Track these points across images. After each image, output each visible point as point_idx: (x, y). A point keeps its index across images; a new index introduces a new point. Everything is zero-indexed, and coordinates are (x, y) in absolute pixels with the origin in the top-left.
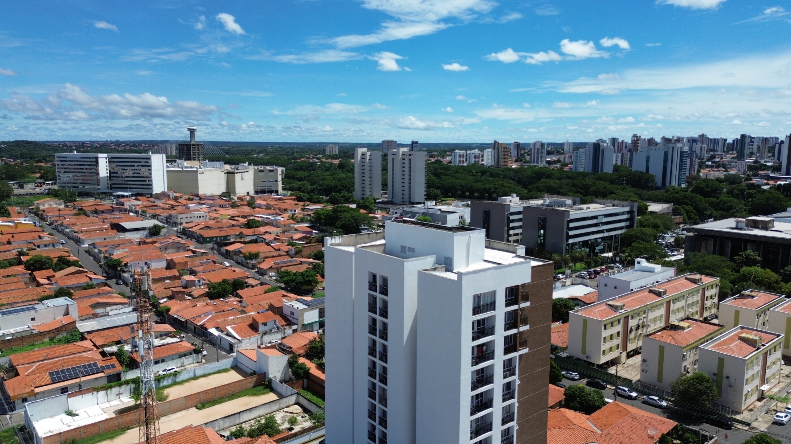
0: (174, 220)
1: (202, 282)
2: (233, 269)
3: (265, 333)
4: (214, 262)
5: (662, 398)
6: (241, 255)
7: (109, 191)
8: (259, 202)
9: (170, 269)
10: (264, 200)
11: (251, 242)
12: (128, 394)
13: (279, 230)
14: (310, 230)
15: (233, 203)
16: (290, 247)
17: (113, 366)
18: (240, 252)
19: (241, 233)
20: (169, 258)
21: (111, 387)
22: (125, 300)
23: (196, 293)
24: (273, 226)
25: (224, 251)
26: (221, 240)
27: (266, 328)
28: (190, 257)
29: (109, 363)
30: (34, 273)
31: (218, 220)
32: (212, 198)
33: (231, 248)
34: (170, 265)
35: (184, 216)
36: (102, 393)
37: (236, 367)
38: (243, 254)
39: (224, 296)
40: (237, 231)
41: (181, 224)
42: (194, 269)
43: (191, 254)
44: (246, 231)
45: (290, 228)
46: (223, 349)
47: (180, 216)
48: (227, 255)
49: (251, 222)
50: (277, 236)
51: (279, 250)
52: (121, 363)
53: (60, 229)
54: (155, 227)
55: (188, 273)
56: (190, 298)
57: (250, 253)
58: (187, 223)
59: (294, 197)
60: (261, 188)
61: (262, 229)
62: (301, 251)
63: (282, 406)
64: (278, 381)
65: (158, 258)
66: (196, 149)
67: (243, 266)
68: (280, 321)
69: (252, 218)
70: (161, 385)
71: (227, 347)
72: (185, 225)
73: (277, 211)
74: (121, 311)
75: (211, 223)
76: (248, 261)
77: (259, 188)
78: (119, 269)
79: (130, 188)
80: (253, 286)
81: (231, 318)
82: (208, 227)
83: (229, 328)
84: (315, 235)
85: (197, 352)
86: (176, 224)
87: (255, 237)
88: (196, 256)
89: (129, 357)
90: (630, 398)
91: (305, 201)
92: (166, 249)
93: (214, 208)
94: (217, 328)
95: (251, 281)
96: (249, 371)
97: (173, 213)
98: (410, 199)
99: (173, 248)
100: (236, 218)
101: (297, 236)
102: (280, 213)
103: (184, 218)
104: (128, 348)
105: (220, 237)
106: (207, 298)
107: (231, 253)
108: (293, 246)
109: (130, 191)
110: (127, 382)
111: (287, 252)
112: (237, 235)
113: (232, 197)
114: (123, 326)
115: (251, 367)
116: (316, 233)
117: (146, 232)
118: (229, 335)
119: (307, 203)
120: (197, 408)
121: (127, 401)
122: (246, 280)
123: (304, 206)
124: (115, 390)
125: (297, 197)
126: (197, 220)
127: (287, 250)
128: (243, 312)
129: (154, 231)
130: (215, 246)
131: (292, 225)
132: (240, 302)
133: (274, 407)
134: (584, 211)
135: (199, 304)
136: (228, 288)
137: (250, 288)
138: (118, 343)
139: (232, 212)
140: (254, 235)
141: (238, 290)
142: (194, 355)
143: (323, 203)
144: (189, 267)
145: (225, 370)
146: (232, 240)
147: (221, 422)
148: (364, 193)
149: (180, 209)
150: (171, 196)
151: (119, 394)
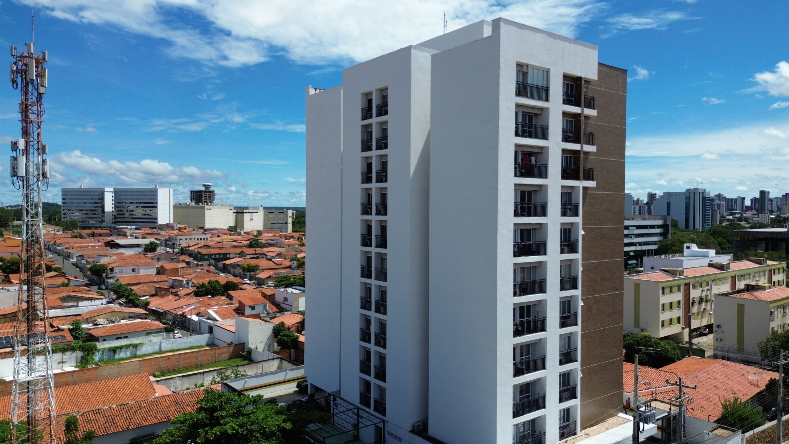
0: (173, 241)
1: (191, 284)
4: (209, 272)
6: (239, 268)
7: (114, 225)
9: (159, 274)
11: (252, 258)
13: (282, 250)
16: (293, 261)
18: (238, 265)
19: (242, 252)
20: (161, 266)
22: (102, 297)
23: (182, 293)
24: (277, 247)
25: (221, 265)
27: (254, 312)
29: (59, 334)
30: (10, 275)
31: (220, 242)
32: (217, 230)
33: (228, 262)
34: (161, 271)
37: (212, 345)
38: (242, 267)
39: (212, 295)
40: (239, 250)
41: (180, 244)
43: (185, 266)
44: (248, 251)
47: (179, 237)
49: (253, 243)
50: (280, 253)
51: (280, 264)
52: (75, 338)
54: (151, 243)
56: (174, 296)
57: (249, 267)
61: (265, 249)
64: (260, 350)
65: (149, 267)
68: (271, 308)
71: (207, 332)
72: (183, 245)
75: (212, 244)
76: (246, 273)
78: (104, 275)
80: (245, 290)
82: (207, 247)
83: (211, 311)
85: (169, 330)
86: (174, 246)
87: (258, 255)
88: (190, 267)
94: (197, 315)
96: (226, 344)
99: (166, 259)
100: (239, 241)
103: (184, 239)
104: (86, 326)
105: (220, 254)
106: (193, 296)
107: (228, 267)
111: (289, 266)
112: (238, 254)
113: (238, 231)
115: (228, 340)
118: (209, 318)
122: (241, 286)
126: (197, 242)
128: (231, 304)
129: (151, 248)
132: (229, 298)
135: (182, 300)
136: (219, 287)
139: (235, 236)
144: (180, 275)
145: (199, 347)
146: (232, 256)
150: (175, 228)
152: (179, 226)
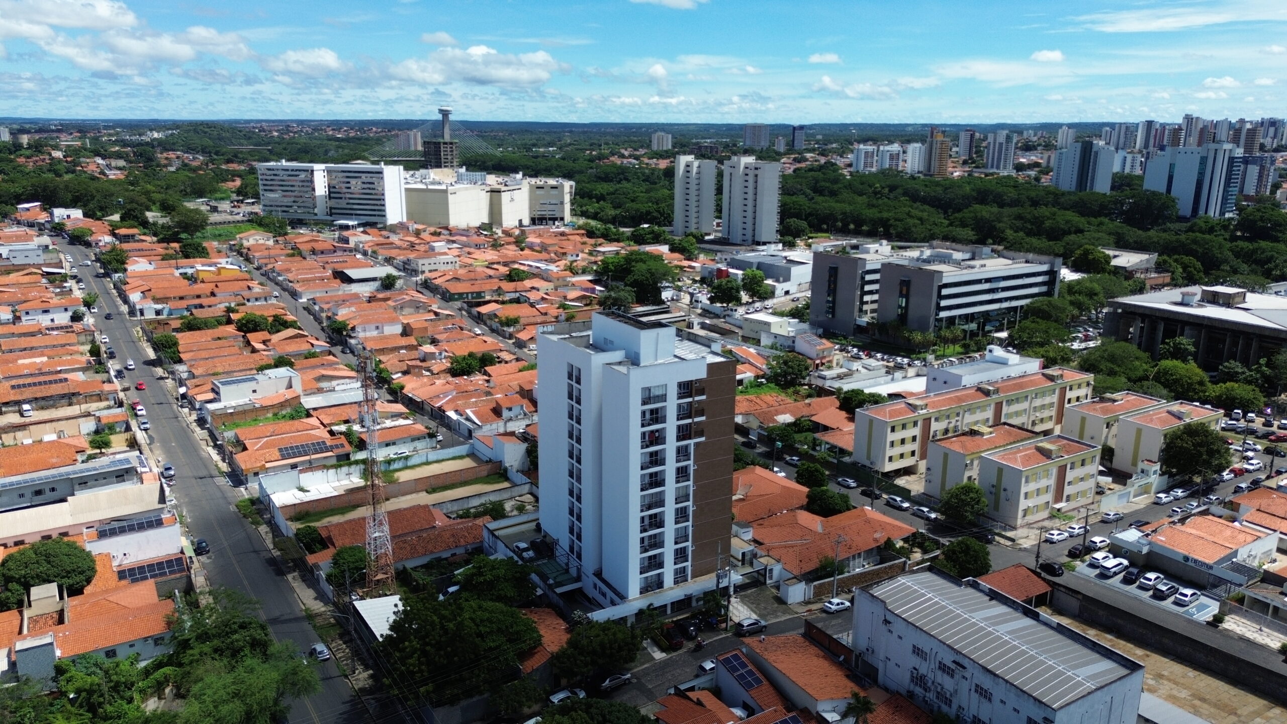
0: (413, 266)
1: (444, 354)
2: (485, 338)
3: (510, 419)
4: (462, 329)
5: (932, 510)
6: (497, 320)
7: (329, 218)
8: (532, 239)
9: (407, 335)
10: (540, 236)
11: (512, 301)
12: (358, 475)
13: (549, 286)
14: (591, 285)
15: (495, 240)
16: (561, 310)
17: (342, 446)
18: (496, 316)
19: (500, 288)
20: (405, 322)
21: (340, 466)
22: (353, 374)
23: (435, 369)
24: (543, 279)
25: (476, 313)
26: (473, 298)
27: (511, 414)
28: (431, 320)
29: (338, 442)
30: (248, 335)
31: (471, 269)
32: (465, 232)
33: (484, 309)
34: (406, 331)
35: (426, 261)
36: (332, 472)
37: (472, 455)
38: (500, 318)
39: (469, 373)
40: (495, 284)
41: (423, 272)
42: (436, 336)
43: (433, 317)
44: (507, 286)
45: (565, 283)
46: (461, 435)
47: (421, 262)
48: (479, 319)
49: (513, 273)
50: (546, 294)
51: (546, 314)
52: (350, 443)
53: (271, 276)
54: (389, 277)
55: (429, 341)
56: (428, 373)
57: (507, 318)
58: (430, 271)
59: (583, 232)
60: (539, 213)
61: (528, 283)
62: (573, 317)
63: (514, 494)
64: (514, 470)
65: (393, 321)
66: (449, 149)
67: (498, 334)
68: (527, 407)
69: (516, 266)
70: (392, 468)
71: (466, 434)
72: (428, 275)
73: (552, 255)
74: (349, 386)
75: (462, 272)
76: (505, 329)
77: (537, 214)
78: (345, 333)
79: (356, 215)
80: (506, 362)
81: (474, 400)
82: (457, 279)
83: (469, 412)
84: (599, 294)
85: (432, 436)
86: (415, 272)
87: (517, 295)
88: (440, 319)
89: (358, 438)
90: (900, 509)
91: (598, 237)
92: (402, 308)
93: (467, 249)
94: (456, 411)
95: (505, 356)
96: (485, 459)
97: (412, 256)
98: (754, 236)
99: (410, 307)
100: (495, 266)
101: (573, 294)
102: (557, 258)
103: (427, 265)
104: (356, 428)
105: (472, 293)
106: (449, 375)
107: (485, 317)
108: (565, 309)
109: (356, 219)
110: (357, 462)
111: (557, 317)
112: (494, 291)
113: (494, 230)
114: (351, 403)
115: (485, 452)
116: (601, 291)
117: (377, 284)
118: (468, 419)
119: (601, 240)
120: (427, 492)
121: (356, 481)
122: (499, 354)
123: (596, 245)
124: (345, 469)
125: (587, 231)
126: (443, 268)
127: (556, 314)
128: (488, 393)
129: (388, 283)
130: (465, 306)
131: (569, 279)
132: (488, 381)
133: (505, 495)
134: (976, 270)
135: (438, 382)
136: (475, 363)
137: (503, 364)
138: (346, 422)
139: (491, 255)
140: (516, 292)
141: (486, 366)
142: (428, 440)
143: (623, 241)
144: (429, 334)
145: (461, 457)
146: (488, 298)
147: (449, 505)
148: (687, 224)
149: (422, 248)
150: (410, 229)
151: (349, 474)
152: (416, 226)
